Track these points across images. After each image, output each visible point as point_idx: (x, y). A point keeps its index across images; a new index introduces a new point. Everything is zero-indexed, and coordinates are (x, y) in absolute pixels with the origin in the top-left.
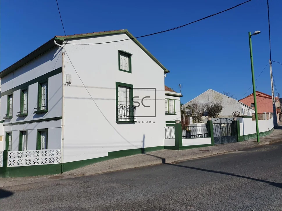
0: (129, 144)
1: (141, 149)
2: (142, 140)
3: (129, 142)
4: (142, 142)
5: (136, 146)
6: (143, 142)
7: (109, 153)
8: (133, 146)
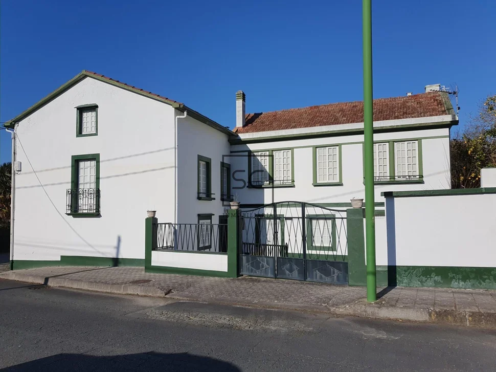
0: (90, 249)
1: (113, 259)
2: (115, 244)
3: (90, 245)
4: (115, 247)
5: (103, 253)
6: (118, 248)
7: (61, 256)
8: (99, 252)
